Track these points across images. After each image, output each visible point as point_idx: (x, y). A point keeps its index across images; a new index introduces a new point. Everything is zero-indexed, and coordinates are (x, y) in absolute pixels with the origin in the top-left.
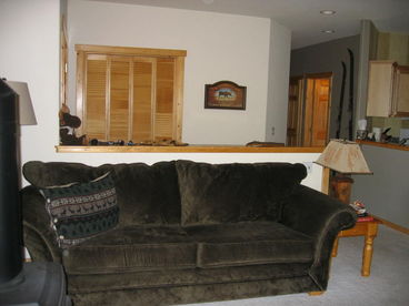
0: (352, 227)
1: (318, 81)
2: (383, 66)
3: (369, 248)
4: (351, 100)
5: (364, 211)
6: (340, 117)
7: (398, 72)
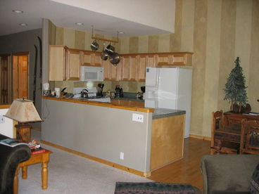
0: (28, 159)
1: (21, 58)
2: (58, 48)
3: (45, 170)
4: (41, 70)
5: (39, 146)
6: (35, 82)
7: (69, 52)
